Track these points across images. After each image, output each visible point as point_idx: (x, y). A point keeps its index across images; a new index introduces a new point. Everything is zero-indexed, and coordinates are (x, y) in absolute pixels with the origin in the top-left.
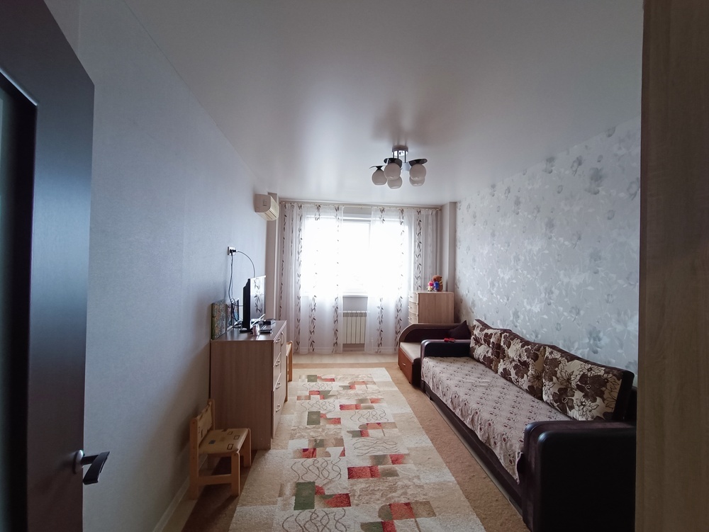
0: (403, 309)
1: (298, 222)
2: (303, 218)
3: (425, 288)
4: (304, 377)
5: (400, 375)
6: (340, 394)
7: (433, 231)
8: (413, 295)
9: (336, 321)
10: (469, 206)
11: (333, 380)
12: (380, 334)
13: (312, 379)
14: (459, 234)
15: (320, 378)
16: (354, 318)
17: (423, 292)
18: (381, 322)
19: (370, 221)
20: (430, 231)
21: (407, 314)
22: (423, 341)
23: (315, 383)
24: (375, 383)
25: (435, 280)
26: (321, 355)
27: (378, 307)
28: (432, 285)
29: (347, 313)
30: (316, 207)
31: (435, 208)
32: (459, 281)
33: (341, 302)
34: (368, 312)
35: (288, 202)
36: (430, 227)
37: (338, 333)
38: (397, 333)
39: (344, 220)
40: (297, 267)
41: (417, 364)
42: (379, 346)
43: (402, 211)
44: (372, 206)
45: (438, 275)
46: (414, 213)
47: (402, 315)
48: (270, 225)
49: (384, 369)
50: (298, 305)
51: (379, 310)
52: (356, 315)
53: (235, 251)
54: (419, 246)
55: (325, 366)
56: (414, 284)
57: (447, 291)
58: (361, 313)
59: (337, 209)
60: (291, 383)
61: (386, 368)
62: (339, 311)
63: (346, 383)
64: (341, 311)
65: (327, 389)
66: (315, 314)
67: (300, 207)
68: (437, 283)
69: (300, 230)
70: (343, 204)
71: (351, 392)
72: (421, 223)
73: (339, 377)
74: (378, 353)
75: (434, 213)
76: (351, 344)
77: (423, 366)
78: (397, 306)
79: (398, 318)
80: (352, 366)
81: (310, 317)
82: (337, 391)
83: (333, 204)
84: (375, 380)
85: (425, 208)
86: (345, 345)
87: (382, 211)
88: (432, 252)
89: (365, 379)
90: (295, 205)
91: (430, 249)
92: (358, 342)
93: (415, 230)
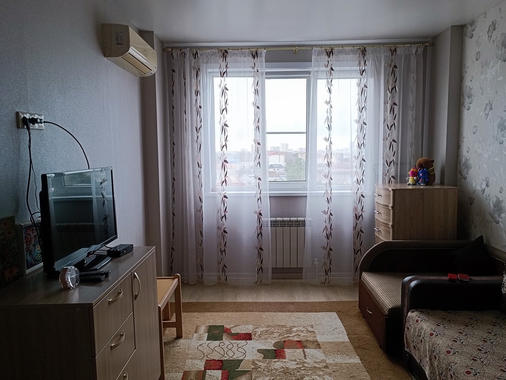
0: (366, 215)
1: (194, 80)
2: (201, 74)
3: (403, 180)
4: (203, 329)
5: (362, 329)
6: (256, 368)
7: (417, 83)
8: (382, 193)
9: (260, 234)
10: (493, 26)
11: (248, 337)
12: (329, 254)
13: (216, 333)
14: (468, 83)
15: (227, 331)
16: (287, 229)
17: (398, 187)
18: (328, 237)
19: (309, 73)
20: (412, 83)
21: (373, 221)
22: (407, 279)
23: (217, 343)
24: (318, 346)
25: (421, 166)
26: (237, 288)
27: (325, 212)
28: (414, 174)
29: (276, 221)
30: (221, 54)
31: (423, 43)
32: (467, 167)
33: (266, 203)
34: (308, 219)
35: (177, 48)
36: (413, 76)
37: (264, 253)
38: (356, 252)
39: (267, 73)
40: (196, 153)
41: (396, 319)
42: (326, 274)
43: (364, 52)
44: (312, 46)
45: (425, 158)
46: (383, 56)
47: (364, 223)
48: (145, 86)
49: (335, 315)
50: (199, 210)
51: (326, 216)
52: (290, 224)
53: (34, 121)
54: (392, 110)
55: (239, 307)
56: (384, 174)
57: (442, 183)
58: (297, 221)
59: (255, 55)
60: (181, 341)
61: (338, 312)
62: (263, 219)
63: (269, 345)
64: (267, 219)
65: (238, 356)
66: (227, 224)
67: (195, 55)
68: (425, 170)
69: (197, 93)
70: (265, 47)
71: (277, 364)
72: (397, 70)
73: (259, 330)
74: (327, 285)
75: (421, 50)
76: (283, 268)
77: (407, 325)
78: (356, 209)
79: (358, 228)
80: (282, 307)
81: (219, 228)
82: (253, 362)
83: (249, 48)
84: (320, 339)
85: (404, 43)
86: (275, 270)
87: (330, 53)
88: (416, 119)
89: (303, 336)
90: (187, 52)
91: (411, 114)
92: (294, 266)
93: (387, 82)
